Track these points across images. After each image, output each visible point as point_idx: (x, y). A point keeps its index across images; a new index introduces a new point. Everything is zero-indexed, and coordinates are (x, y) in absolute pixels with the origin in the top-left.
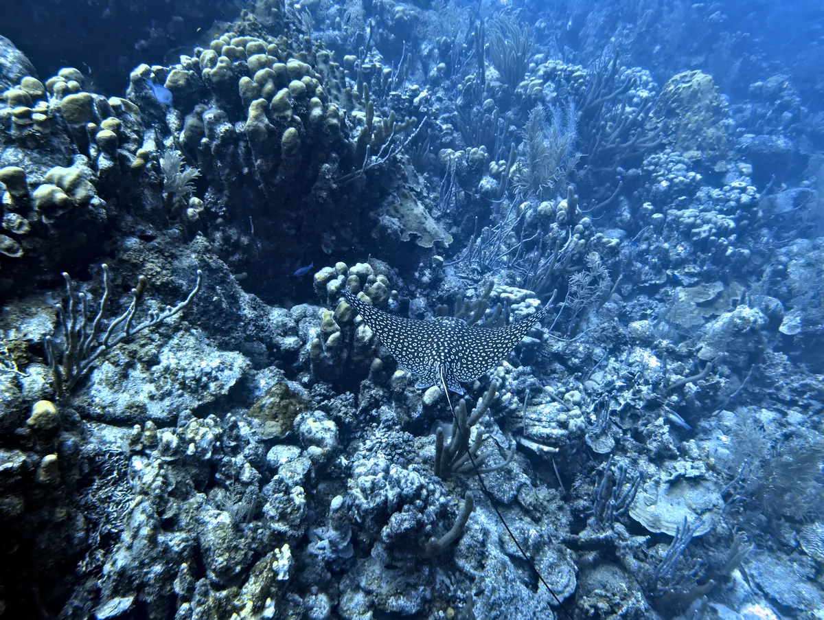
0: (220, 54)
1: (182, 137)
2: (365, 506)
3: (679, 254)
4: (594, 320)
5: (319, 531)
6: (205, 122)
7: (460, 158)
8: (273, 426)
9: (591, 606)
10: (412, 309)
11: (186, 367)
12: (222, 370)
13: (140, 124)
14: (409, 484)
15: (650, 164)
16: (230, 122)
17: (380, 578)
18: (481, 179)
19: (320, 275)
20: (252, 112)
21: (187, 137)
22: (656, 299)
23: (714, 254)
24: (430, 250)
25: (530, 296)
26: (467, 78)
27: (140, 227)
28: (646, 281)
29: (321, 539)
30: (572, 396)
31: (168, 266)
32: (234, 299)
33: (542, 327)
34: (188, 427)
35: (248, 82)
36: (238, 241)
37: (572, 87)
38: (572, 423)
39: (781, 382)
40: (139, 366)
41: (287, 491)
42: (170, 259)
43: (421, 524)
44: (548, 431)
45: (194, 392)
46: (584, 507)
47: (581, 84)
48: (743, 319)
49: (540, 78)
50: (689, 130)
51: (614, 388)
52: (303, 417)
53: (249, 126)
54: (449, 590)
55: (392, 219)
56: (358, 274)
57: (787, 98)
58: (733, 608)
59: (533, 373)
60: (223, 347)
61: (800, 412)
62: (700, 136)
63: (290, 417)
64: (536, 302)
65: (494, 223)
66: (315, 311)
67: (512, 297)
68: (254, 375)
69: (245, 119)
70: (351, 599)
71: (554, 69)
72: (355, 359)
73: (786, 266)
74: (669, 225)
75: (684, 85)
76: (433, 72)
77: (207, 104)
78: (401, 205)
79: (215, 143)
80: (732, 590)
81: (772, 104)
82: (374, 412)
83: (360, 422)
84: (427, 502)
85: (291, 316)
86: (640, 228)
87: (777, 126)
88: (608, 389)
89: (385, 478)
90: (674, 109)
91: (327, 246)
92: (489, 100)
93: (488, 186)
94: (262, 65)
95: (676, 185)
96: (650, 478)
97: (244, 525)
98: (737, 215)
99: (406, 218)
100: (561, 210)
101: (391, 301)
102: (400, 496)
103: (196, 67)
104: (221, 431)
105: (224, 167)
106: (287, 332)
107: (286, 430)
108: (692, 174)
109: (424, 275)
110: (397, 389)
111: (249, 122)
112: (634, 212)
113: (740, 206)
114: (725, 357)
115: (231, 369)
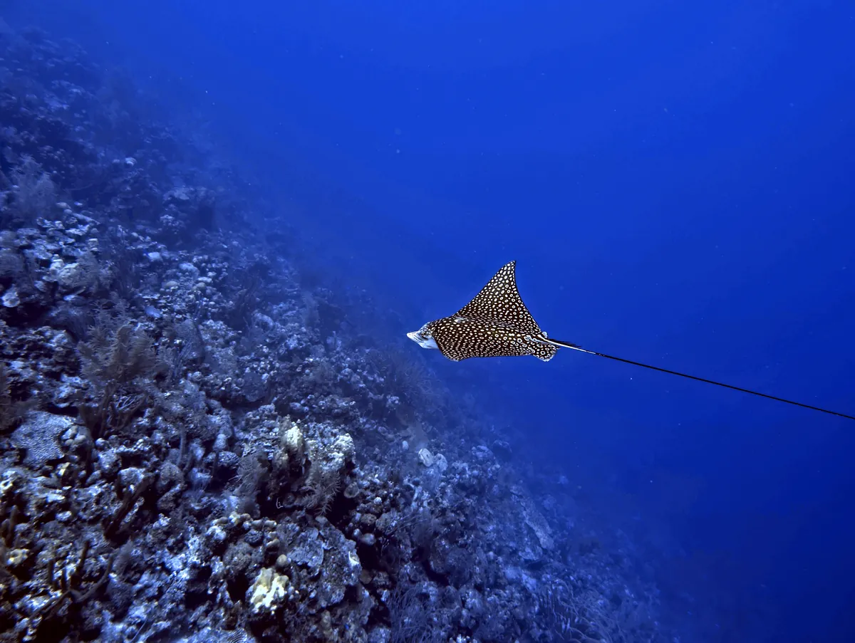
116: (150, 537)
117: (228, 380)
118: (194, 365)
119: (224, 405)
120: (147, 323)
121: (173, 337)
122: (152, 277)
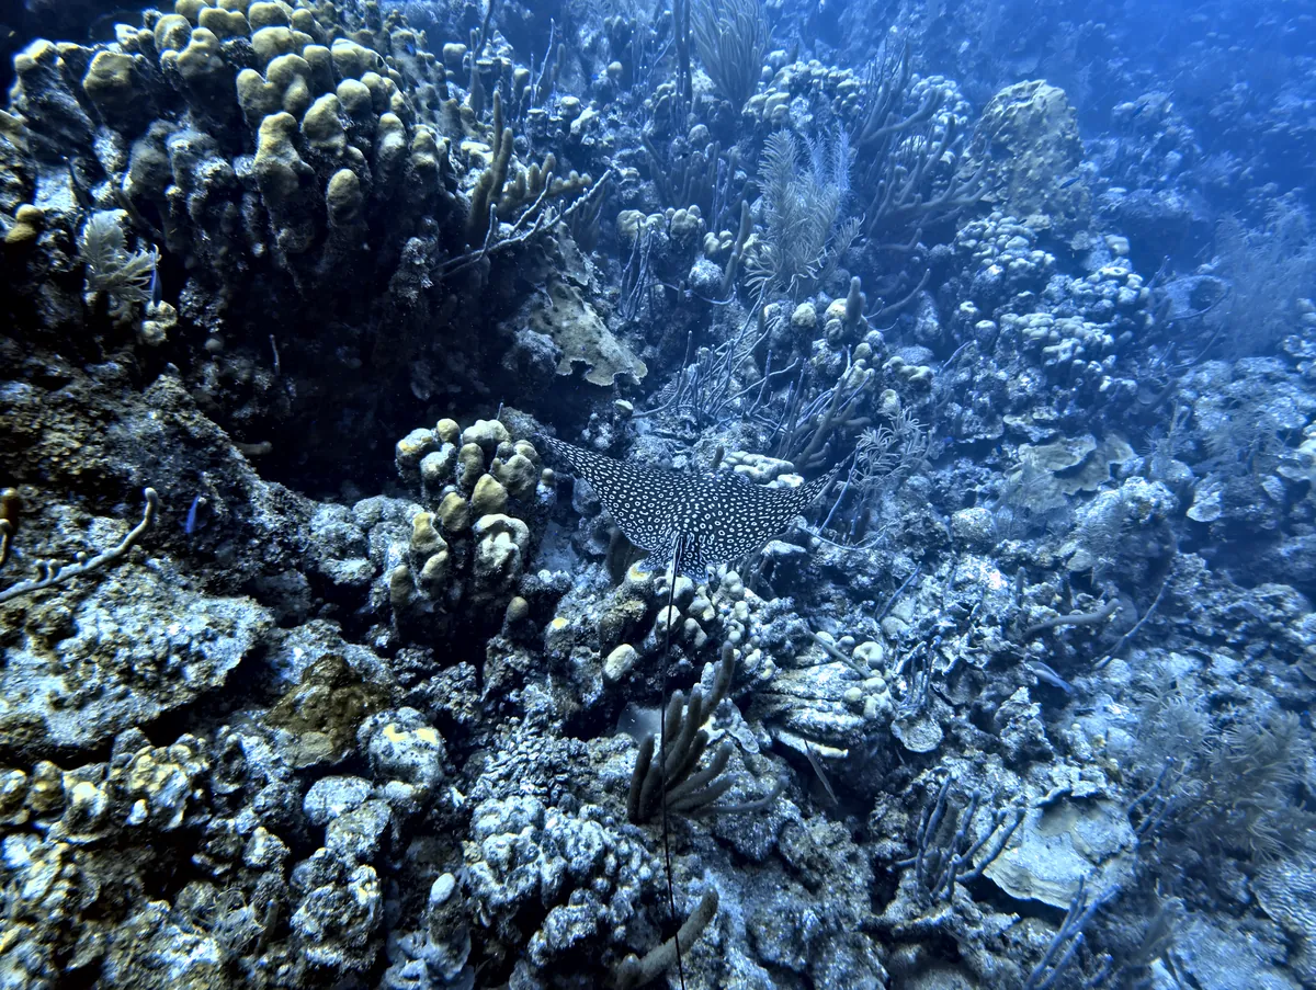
0: (195, 24)
1: (128, 183)
2: (498, 897)
3: (1022, 390)
4: (890, 506)
5: (408, 941)
6: (173, 157)
8: (316, 742)
10: (579, 495)
11: (136, 637)
12: (213, 639)
13: (25, 155)
14: (582, 849)
15: (969, 236)
16: (223, 155)
18: (692, 263)
19: (408, 444)
20: (265, 138)
21: (136, 183)
22: (987, 465)
24: (609, 389)
25: (786, 471)
26: (660, 87)
27: (34, 361)
28: (969, 435)
29: (412, 958)
31: (97, 437)
32: (238, 495)
34: (133, 766)
35: (254, 80)
36: (250, 382)
39: (1198, 605)
40: (31, 641)
41: (342, 879)
42: (101, 423)
43: (605, 926)
44: (828, 718)
45: (150, 686)
47: (853, 101)
48: (1138, 500)
50: (1030, 180)
51: (935, 633)
52: (376, 723)
53: (260, 165)
55: (540, 336)
56: (479, 441)
57: (1172, 129)
60: (216, 589)
61: (1231, 656)
62: (1047, 189)
63: (351, 722)
66: (399, 510)
67: (755, 471)
68: (281, 640)
69: (252, 151)
71: (808, 74)
72: (477, 598)
74: (1006, 340)
76: (602, 76)
77: (174, 120)
78: (556, 310)
79: (193, 196)
81: (1150, 138)
82: (512, 696)
84: (615, 880)
85: (353, 519)
86: (955, 345)
87: (1158, 174)
88: (925, 633)
89: (536, 838)
90: (1005, 144)
91: (421, 386)
92: (699, 127)
93: (706, 276)
94: (282, 48)
95: (1014, 272)
96: (1009, 798)
98: (1114, 323)
99: (565, 334)
100: (832, 317)
101: (541, 488)
103: (148, 46)
104: (206, 765)
105: (215, 243)
106: (345, 550)
107: (343, 747)
108: (1039, 253)
109: (598, 434)
110: (556, 653)
111: (259, 156)
112: (944, 317)
113: (1119, 307)
114: (1109, 568)
115: (231, 635)
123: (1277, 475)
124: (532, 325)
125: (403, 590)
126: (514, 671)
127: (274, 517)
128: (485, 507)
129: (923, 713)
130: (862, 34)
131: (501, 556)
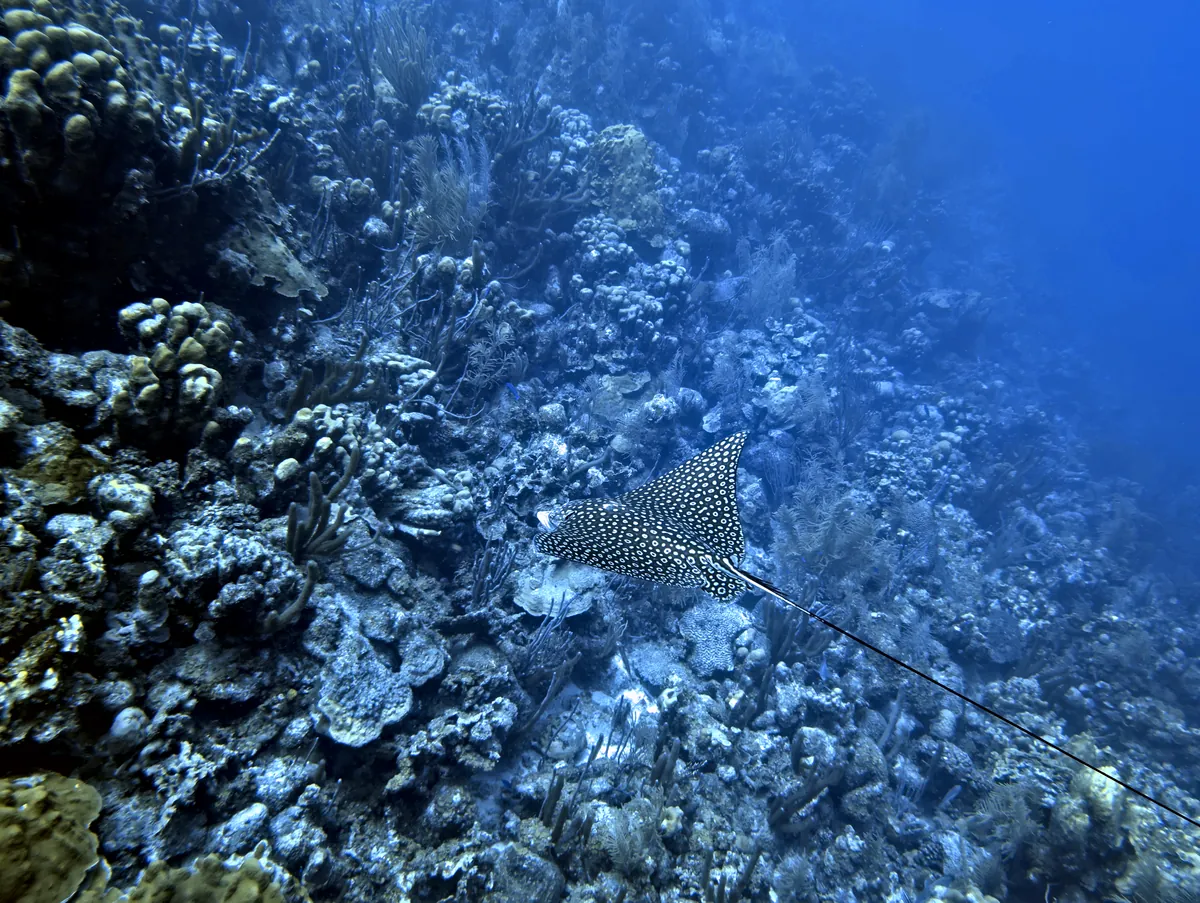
3: (606, 337)
5: (123, 616)
7: (337, 190)
8: (57, 490)
9: (455, 682)
10: (268, 375)
15: (581, 228)
17: (204, 666)
18: (367, 219)
19: (128, 312)
23: (641, 340)
24: (294, 301)
25: (424, 367)
26: (350, 86)
28: (572, 367)
30: (463, 476)
33: (436, 402)
37: (489, 119)
38: (458, 504)
43: (260, 596)
46: (466, 596)
47: (498, 119)
49: (447, 102)
50: (623, 194)
54: (292, 674)
55: (238, 255)
56: (185, 315)
57: (731, 173)
58: (609, 694)
59: (422, 453)
63: (83, 480)
64: (431, 374)
65: (384, 278)
66: (120, 361)
67: (402, 365)
68: (26, 431)
70: (164, 691)
71: (465, 95)
72: (181, 421)
73: (712, 359)
74: (598, 303)
75: (616, 140)
76: (303, 69)
78: (252, 239)
80: (611, 677)
81: (718, 178)
82: (206, 489)
83: (188, 500)
84: (269, 574)
85: (83, 364)
90: (607, 166)
91: (138, 281)
92: (381, 121)
93: (376, 230)
95: (607, 256)
97: (14, 594)
99: (260, 256)
101: (233, 354)
102: (234, 565)
106: (76, 384)
107: (77, 495)
108: (623, 245)
109: (285, 332)
110: (240, 460)
113: (669, 287)
114: (639, 450)
116: (829, 857)
117: (969, 618)
118: (918, 576)
119: (954, 656)
120: (864, 493)
121: (897, 524)
122: (874, 418)
123: (751, 403)
124: (232, 246)
125: (123, 406)
126: (209, 472)
127: (20, 350)
128: (190, 358)
129: (496, 519)
130: (525, 68)
131: (200, 391)
